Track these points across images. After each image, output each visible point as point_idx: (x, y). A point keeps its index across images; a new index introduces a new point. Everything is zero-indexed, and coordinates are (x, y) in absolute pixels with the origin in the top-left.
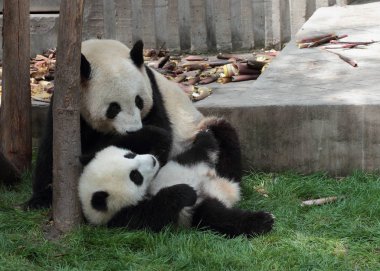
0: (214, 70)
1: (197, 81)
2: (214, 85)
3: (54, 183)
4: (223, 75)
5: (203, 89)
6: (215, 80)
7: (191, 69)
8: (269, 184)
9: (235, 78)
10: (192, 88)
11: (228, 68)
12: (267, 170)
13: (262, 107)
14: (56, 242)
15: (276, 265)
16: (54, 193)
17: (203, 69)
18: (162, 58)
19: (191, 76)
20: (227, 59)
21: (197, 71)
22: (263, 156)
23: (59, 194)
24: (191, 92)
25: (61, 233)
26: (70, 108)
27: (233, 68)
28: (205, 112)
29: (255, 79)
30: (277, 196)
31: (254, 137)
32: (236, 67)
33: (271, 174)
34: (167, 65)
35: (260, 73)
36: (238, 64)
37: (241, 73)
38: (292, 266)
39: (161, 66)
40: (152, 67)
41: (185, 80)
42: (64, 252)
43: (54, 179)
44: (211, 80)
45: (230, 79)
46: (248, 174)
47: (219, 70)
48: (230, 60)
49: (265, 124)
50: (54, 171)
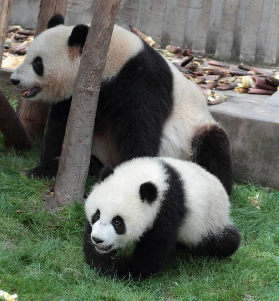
0: (233, 78)
1: (215, 86)
2: (230, 93)
3: (62, 157)
4: (240, 85)
5: (219, 95)
6: (232, 88)
7: (212, 73)
8: (263, 197)
9: (252, 90)
10: (209, 92)
11: (247, 80)
12: (264, 184)
13: (271, 123)
14: (53, 212)
15: (255, 276)
16: (60, 166)
17: (222, 75)
18: (186, 58)
19: (210, 80)
20: (248, 70)
21: (217, 77)
22: (263, 170)
23: (64, 168)
24: (207, 96)
25: (60, 205)
26: (90, 89)
27: (251, 81)
28: (215, 115)
29: (270, 95)
30: (269, 210)
31: (259, 150)
32: (254, 80)
33: (267, 189)
34: (189, 65)
35: (276, 90)
36: (257, 78)
37: (258, 87)
38: (269, 280)
39: (184, 65)
40: (175, 64)
41: (203, 83)
42: (58, 223)
43: (63, 153)
44: (227, 87)
45: (246, 90)
46: (245, 184)
47: (238, 80)
48: (249, 72)
49: (271, 139)
50: (64, 146)
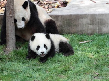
0: (53, 4)
1: (49, 7)
3: (7, 38)
4: (56, 6)
5: (50, 10)
6: (54, 7)
7: (47, 4)
8: (70, 37)
9: (60, 6)
10: (47, 9)
11: (58, 4)
12: (69, 33)
13: (68, 15)
14: (8, 55)
15: (72, 61)
16: (7, 40)
17: (50, 4)
18: (38, 1)
19: (47, 6)
20: (57, 1)
21: (49, 5)
22: (68, 29)
23: (8, 41)
24: (47, 11)
25: (9, 52)
26: (11, 15)
27: (59, 4)
28: (51, 16)
29: (66, 7)
30: (72, 40)
31: (66, 24)
32: (60, 3)
33: (70, 34)
34: (39, 3)
35: (67, 5)
36: (60, 2)
37: (61, 5)
38: (77, 61)
40: (35, 3)
41: (45, 7)
42: (10, 57)
44: (52, 7)
45: (58, 7)
46: (64, 34)
47: (55, 4)
48: (58, 1)
49: (68, 20)
50: (7, 34)
